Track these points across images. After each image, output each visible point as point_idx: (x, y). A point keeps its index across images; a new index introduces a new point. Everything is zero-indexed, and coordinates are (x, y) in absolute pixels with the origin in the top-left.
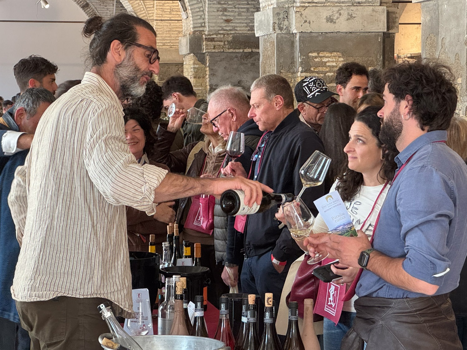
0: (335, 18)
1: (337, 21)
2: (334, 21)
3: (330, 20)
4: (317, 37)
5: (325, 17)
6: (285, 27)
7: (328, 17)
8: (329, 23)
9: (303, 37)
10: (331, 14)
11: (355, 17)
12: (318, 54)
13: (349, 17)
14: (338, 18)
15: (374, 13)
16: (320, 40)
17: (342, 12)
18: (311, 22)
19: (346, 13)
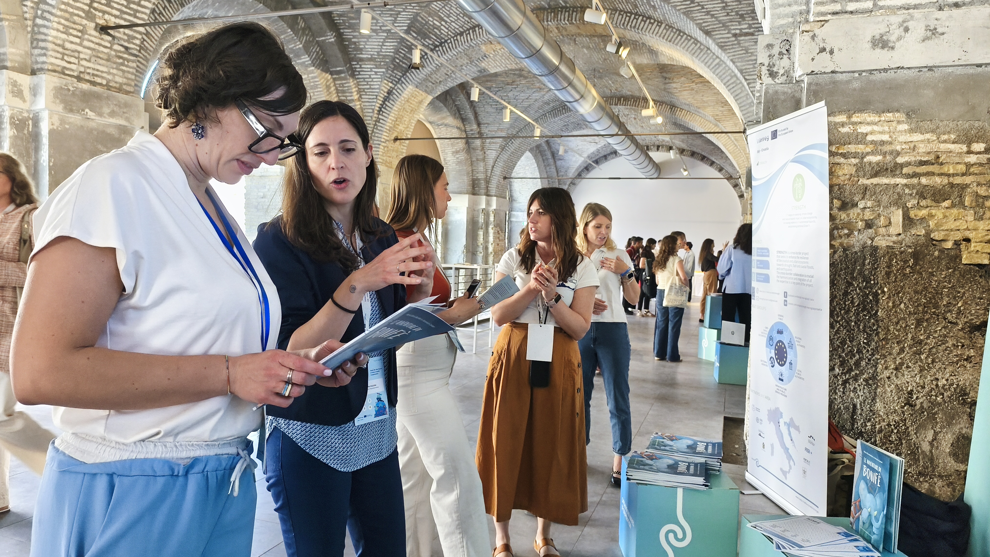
0: (893, 38)
1: (898, 45)
2: (891, 45)
3: (881, 43)
4: (848, 82)
5: (869, 38)
6: (781, 71)
7: (878, 37)
8: (878, 51)
9: (817, 84)
10: (883, 30)
11: (943, 34)
12: (849, 117)
13: (929, 33)
14: (899, 39)
17: (910, 24)
18: (836, 51)
19: (922, 26)
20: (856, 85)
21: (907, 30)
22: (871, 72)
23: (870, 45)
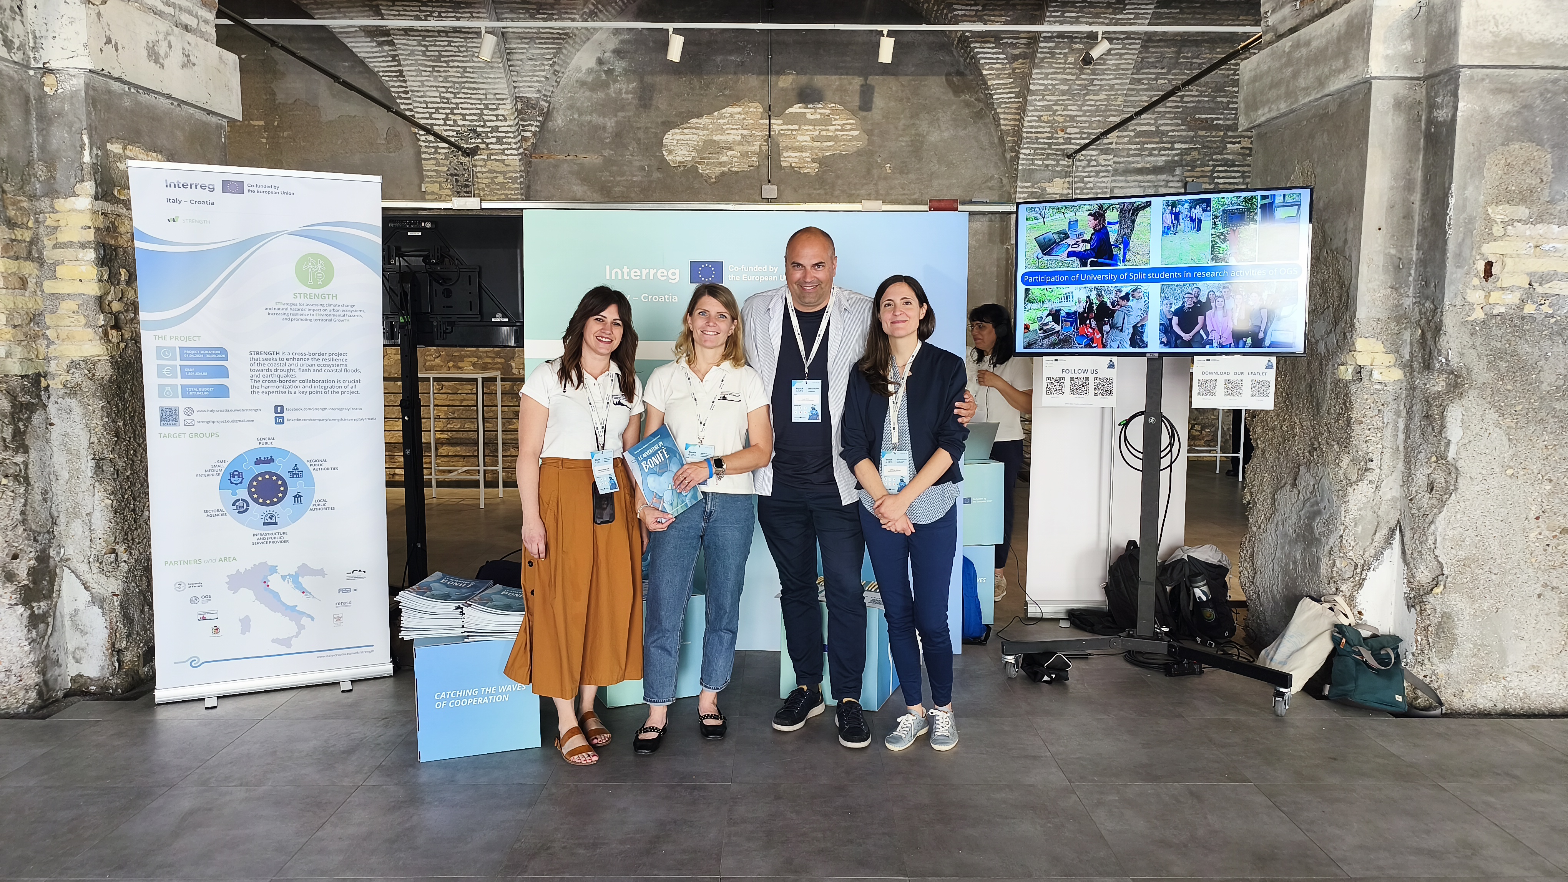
20: (127, 103)
21: (170, 47)
23: (145, 53)
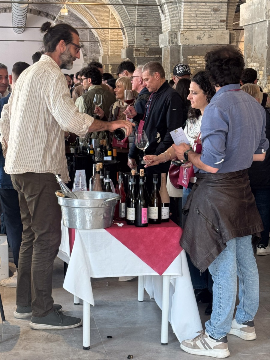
0: (202, 37)
1: (203, 39)
2: (201, 38)
3: (199, 38)
4: (192, 47)
5: (196, 37)
6: (175, 42)
7: (198, 36)
8: (198, 40)
9: (185, 47)
10: (200, 35)
11: (212, 36)
12: (193, 57)
13: (209, 36)
14: (203, 37)
15: (223, 34)
16: (193, 49)
17: (205, 33)
18: (189, 39)
19: (208, 34)
22: (197, 45)
